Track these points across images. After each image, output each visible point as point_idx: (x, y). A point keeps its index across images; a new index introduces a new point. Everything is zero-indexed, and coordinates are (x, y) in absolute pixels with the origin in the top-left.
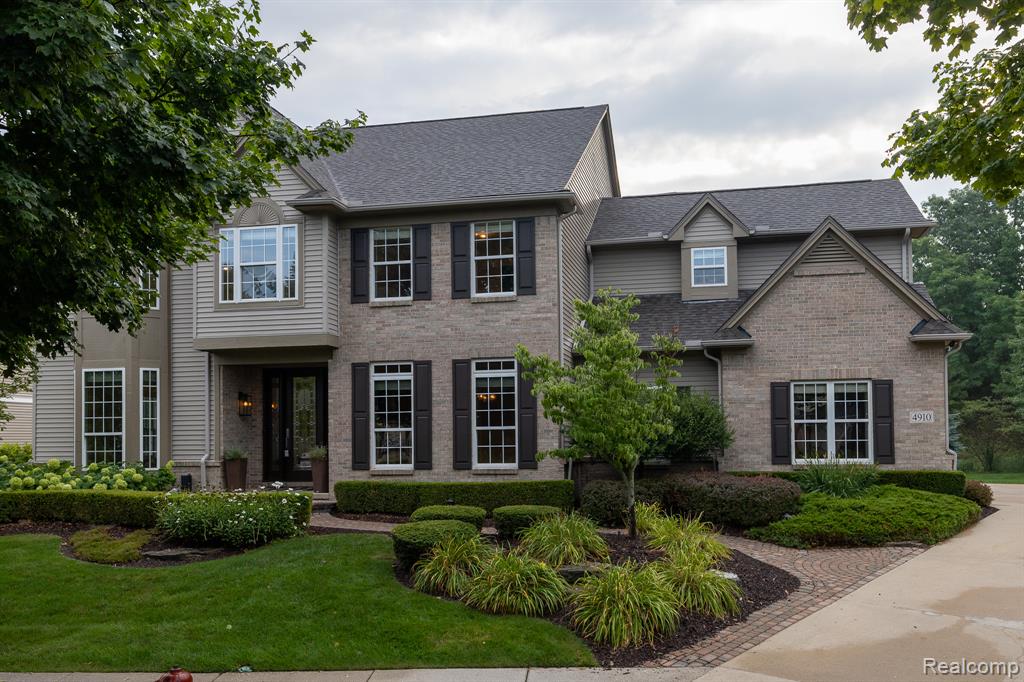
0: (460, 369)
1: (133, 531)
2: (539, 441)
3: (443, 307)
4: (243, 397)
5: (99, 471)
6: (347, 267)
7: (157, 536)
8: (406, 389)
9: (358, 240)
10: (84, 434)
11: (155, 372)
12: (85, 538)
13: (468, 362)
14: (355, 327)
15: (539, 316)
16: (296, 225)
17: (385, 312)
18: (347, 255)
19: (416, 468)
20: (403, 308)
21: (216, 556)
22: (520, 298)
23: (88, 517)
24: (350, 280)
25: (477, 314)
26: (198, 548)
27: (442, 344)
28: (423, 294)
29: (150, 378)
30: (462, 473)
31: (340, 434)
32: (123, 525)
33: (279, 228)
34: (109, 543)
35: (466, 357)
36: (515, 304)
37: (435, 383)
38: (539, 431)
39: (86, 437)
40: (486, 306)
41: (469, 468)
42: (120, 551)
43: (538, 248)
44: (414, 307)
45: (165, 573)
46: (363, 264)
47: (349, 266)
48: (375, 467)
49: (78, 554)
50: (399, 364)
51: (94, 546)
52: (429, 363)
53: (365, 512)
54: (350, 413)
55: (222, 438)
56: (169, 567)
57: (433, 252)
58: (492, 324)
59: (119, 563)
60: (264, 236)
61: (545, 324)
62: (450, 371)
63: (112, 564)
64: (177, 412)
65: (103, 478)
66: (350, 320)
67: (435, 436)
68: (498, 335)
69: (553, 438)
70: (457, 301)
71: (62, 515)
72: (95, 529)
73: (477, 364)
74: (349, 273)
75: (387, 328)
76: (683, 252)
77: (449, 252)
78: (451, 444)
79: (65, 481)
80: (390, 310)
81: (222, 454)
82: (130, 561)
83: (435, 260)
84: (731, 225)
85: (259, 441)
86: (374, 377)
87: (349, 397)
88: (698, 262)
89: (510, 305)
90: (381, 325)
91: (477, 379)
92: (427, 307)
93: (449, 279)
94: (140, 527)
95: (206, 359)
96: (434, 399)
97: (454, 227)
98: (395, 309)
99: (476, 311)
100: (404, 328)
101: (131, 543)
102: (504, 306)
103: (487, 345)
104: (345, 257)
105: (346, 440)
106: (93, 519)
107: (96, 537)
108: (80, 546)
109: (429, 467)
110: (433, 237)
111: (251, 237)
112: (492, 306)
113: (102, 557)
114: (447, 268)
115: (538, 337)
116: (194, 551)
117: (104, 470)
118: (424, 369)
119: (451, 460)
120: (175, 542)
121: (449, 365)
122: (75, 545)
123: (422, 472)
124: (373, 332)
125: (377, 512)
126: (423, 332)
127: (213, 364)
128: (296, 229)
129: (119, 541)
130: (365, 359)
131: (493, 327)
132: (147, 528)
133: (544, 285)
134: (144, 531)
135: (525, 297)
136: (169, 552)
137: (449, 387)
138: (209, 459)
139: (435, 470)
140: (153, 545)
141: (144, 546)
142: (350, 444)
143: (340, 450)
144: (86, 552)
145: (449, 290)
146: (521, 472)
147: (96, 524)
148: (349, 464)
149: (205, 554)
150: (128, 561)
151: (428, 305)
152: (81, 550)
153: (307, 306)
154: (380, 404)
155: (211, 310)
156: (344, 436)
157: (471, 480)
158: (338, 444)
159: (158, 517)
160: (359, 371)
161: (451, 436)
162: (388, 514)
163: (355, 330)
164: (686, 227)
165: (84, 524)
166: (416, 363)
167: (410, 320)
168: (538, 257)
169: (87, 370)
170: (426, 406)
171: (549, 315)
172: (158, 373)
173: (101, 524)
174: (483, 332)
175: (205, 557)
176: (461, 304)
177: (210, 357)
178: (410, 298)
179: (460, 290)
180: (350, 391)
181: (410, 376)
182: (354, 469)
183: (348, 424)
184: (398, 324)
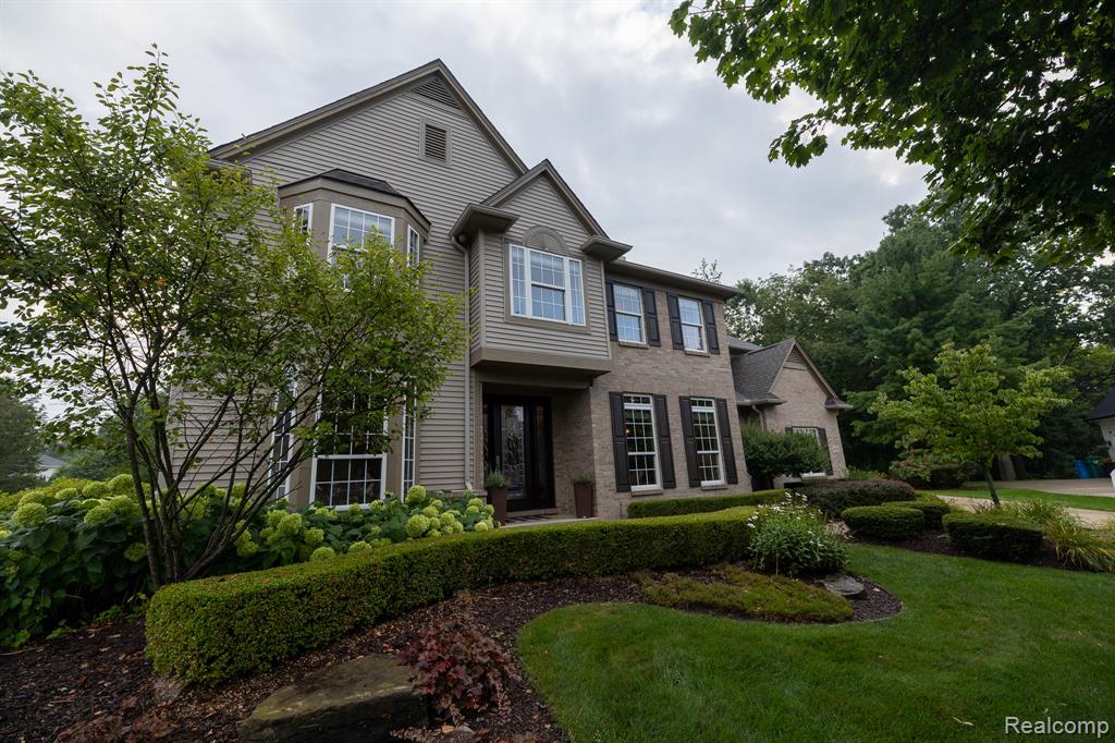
0: (684, 403)
2: (736, 462)
3: (669, 354)
8: (648, 418)
13: (688, 399)
15: (723, 370)
16: (580, 261)
17: (629, 351)
19: (663, 487)
20: (643, 352)
25: (690, 363)
27: (671, 383)
28: (655, 342)
30: (696, 490)
31: (604, 457)
33: (566, 260)
35: (687, 395)
36: (709, 359)
37: (669, 414)
40: (694, 358)
41: (701, 485)
43: (717, 323)
44: (650, 352)
46: (611, 309)
48: (632, 488)
50: (642, 396)
52: (664, 397)
54: (611, 438)
57: (657, 311)
58: (698, 371)
60: (552, 263)
61: (727, 376)
62: (679, 405)
67: (675, 458)
68: (703, 380)
69: (742, 459)
70: (676, 351)
73: (694, 401)
75: (632, 366)
77: (667, 312)
78: (686, 465)
80: (633, 351)
81: (482, 482)
83: (658, 317)
86: (625, 406)
87: (610, 423)
90: (627, 362)
91: (693, 413)
93: (670, 333)
95: (466, 373)
96: (670, 427)
97: (669, 296)
98: (637, 350)
99: (689, 360)
100: (645, 367)
102: (702, 360)
103: (697, 387)
105: (609, 463)
109: (674, 486)
110: (655, 299)
111: (539, 260)
112: (697, 359)
114: (667, 324)
115: (724, 384)
118: (661, 401)
119: (688, 479)
121: (678, 400)
123: (670, 491)
124: (622, 367)
126: (657, 372)
127: (473, 379)
128: (580, 264)
130: (618, 388)
131: (699, 374)
133: (722, 348)
135: (713, 355)
137: (679, 417)
139: (677, 489)
142: (612, 467)
143: (605, 473)
145: (671, 342)
146: (728, 486)
148: (614, 486)
151: (659, 351)
153: (593, 334)
154: (629, 430)
155: (501, 320)
156: (607, 459)
157: (702, 496)
158: (602, 467)
160: (617, 399)
161: (685, 458)
166: (655, 396)
167: (648, 361)
168: (718, 329)
170: (665, 434)
171: (728, 370)
174: (694, 377)
176: (679, 354)
177: (470, 372)
178: (646, 343)
179: (678, 344)
180: (609, 416)
181: (650, 407)
182: (618, 491)
183: (611, 447)
184: (640, 363)
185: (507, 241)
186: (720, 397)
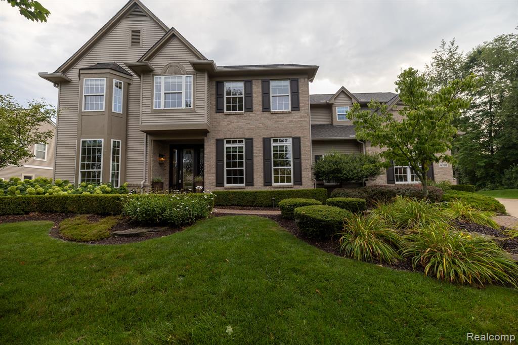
0: (266, 142)
1: (105, 218)
2: (303, 173)
3: (258, 115)
4: (161, 156)
5: (87, 186)
6: (214, 98)
7: (122, 220)
8: (241, 151)
9: (219, 86)
10: (80, 170)
11: (119, 142)
12: (70, 223)
13: (270, 139)
14: (217, 123)
15: (301, 119)
16: (192, 75)
17: (231, 117)
18: (214, 92)
19: (246, 185)
20: (240, 115)
21: (165, 233)
22: (293, 112)
23: (76, 210)
24: (215, 103)
25: (273, 119)
26: (152, 227)
27: (258, 131)
28: (249, 109)
29: (116, 145)
30: (267, 187)
31: (210, 170)
32: (98, 214)
33: (184, 77)
34: (87, 226)
35: (269, 137)
36: (290, 114)
37: (254, 148)
38: (303, 168)
39: (81, 172)
40: (277, 115)
41: (271, 185)
42: (94, 232)
43: (300, 91)
44: (245, 115)
45: (131, 250)
46: (221, 96)
47: (215, 97)
48: (226, 185)
49: (62, 235)
50: (238, 139)
51: (76, 229)
52: (252, 139)
53: (227, 205)
54: (215, 161)
55: (152, 173)
56: (134, 243)
57: (253, 92)
58: (280, 122)
59: (93, 241)
60: (176, 80)
61: (304, 123)
62: (262, 143)
63: (87, 242)
64: (130, 161)
65: (88, 190)
66: (215, 120)
67: (255, 171)
68: (283, 127)
69: (308, 171)
70: (264, 113)
71: (59, 209)
72: (79, 216)
73: (273, 140)
74: (215, 100)
75: (232, 124)
76: (333, 108)
77: (261, 91)
78: (262, 175)
79: (64, 190)
80: (233, 116)
81: (151, 180)
82: (102, 239)
83: (254, 95)
84: (351, 99)
85: (167, 176)
86: (226, 145)
87: (215, 154)
88: (338, 112)
89: (288, 114)
90: (229, 123)
91: (274, 146)
92: (251, 115)
93: (261, 103)
94: (110, 215)
95: (145, 137)
96: (254, 155)
97: (263, 81)
98: (237, 116)
99: (273, 117)
100: (241, 124)
101: (103, 226)
102: (286, 115)
103: (278, 132)
104: (213, 93)
105: (213, 173)
106: (79, 210)
107: (78, 222)
108: (64, 229)
109: (252, 185)
110: (253, 86)
111: (170, 80)
112: (280, 115)
113: (79, 237)
114: (260, 98)
115: (301, 128)
116: (150, 229)
117: (89, 186)
118: (249, 142)
119: (263, 182)
120: (135, 224)
121: (261, 140)
122: (61, 228)
123: (249, 187)
124: (226, 125)
125: (233, 205)
126: (249, 126)
127: (148, 139)
128: (192, 77)
129: (94, 224)
130: (222, 137)
131: (281, 124)
132: (114, 215)
133: (303, 106)
134: (113, 217)
135: (295, 112)
136: (131, 231)
137: (262, 149)
138: (145, 182)
139: (255, 186)
140: (119, 226)
141: (113, 227)
142: (215, 175)
143: (210, 178)
144: (67, 233)
145: (261, 108)
146: (295, 186)
147: (81, 214)
148: (215, 184)
149: (157, 232)
150: (101, 239)
151: (251, 114)
152: (64, 231)
153: (197, 111)
154: (228, 157)
155: (149, 112)
156: (212, 171)
157: (273, 190)
158: (209, 175)
159: (123, 207)
160: (219, 143)
161: (263, 171)
162: (239, 206)
163: (217, 124)
164: (335, 99)
165: (72, 214)
166: (246, 139)
167: (243, 120)
168: (300, 96)
169: (83, 140)
170: (250, 159)
171: (306, 119)
172: (121, 143)
173: (84, 213)
174: (276, 126)
175: (158, 234)
176: (266, 114)
177: (147, 136)
178: (243, 111)
179: (266, 108)
180: (215, 151)
181: (243, 145)
182: (217, 186)
183: (214, 166)
184: (238, 122)
185: (154, 75)
186: (295, 136)
